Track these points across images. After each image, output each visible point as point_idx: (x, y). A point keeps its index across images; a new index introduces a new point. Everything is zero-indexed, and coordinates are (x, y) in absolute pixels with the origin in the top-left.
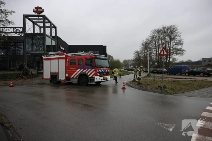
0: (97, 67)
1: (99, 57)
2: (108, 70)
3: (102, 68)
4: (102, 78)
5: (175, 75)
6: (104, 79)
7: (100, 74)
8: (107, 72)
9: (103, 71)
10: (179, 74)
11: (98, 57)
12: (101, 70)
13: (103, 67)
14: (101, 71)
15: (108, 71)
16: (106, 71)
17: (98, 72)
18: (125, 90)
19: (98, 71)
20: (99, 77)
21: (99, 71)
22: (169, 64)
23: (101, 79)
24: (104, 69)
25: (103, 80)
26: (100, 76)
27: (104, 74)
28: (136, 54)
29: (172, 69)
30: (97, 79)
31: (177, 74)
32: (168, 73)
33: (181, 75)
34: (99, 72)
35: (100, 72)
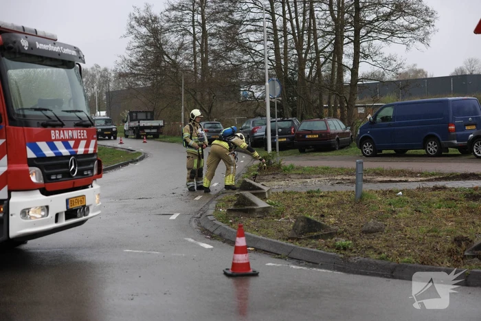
0: (25, 122)
1: (32, 47)
2: (87, 146)
3: (54, 126)
4: (58, 202)
5: (400, 154)
6: (70, 214)
7: (47, 177)
8: (86, 154)
9: (65, 152)
10: (432, 148)
11: (25, 43)
12: (53, 147)
13: (58, 124)
14: (49, 153)
15: (91, 150)
16: (81, 150)
17: (31, 163)
18: (252, 280)
19: (31, 154)
20: (37, 198)
21: (36, 150)
22: (352, 94)
23: (52, 214)
24: (67, 134)
25: (63, 222)
26: (45, 192)
27: (68, 175)
28: (144, 30)
29: (385, 119)
30: (25, 213)
31: (423, 152)
32: (368, 149)
33: (441, 154)
34: (41, 161)
35: (44, 158)
